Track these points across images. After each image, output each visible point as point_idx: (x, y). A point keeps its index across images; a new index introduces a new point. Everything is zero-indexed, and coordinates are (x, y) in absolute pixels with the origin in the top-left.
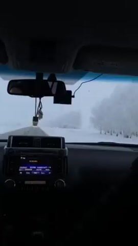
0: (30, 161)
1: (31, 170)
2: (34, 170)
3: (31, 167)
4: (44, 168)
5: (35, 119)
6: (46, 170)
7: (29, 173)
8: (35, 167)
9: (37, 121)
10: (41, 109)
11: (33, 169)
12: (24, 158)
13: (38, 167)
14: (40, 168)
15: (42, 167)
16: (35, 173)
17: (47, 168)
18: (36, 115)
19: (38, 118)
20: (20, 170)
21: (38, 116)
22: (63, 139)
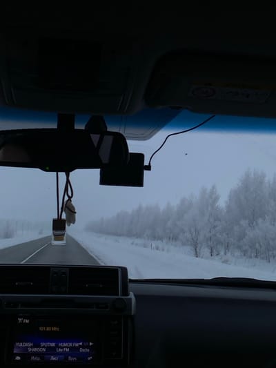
0: (42, 329)
1: (44, 350)
2: (51, 351)
3: (43, 344)
4: (77, 345)
5: (59, 225)
6: (82, 350)
7: (38, 359)
8: (53, 345)
9: (64, 229)
10: (70, 198)
11: (48, 348)
12: (27, 321)
13: (60, 345)
14: (65, 347)
15: (71, 344)
16: (53, 358)
17: (83, 347)
18: (60, 216)
19: (64, 222)
20: (15, 351)
21: (64, 216)
22: (124, 270)
